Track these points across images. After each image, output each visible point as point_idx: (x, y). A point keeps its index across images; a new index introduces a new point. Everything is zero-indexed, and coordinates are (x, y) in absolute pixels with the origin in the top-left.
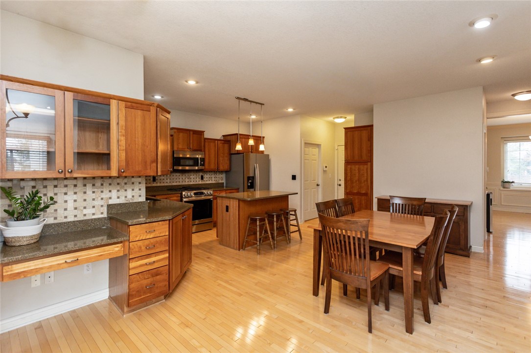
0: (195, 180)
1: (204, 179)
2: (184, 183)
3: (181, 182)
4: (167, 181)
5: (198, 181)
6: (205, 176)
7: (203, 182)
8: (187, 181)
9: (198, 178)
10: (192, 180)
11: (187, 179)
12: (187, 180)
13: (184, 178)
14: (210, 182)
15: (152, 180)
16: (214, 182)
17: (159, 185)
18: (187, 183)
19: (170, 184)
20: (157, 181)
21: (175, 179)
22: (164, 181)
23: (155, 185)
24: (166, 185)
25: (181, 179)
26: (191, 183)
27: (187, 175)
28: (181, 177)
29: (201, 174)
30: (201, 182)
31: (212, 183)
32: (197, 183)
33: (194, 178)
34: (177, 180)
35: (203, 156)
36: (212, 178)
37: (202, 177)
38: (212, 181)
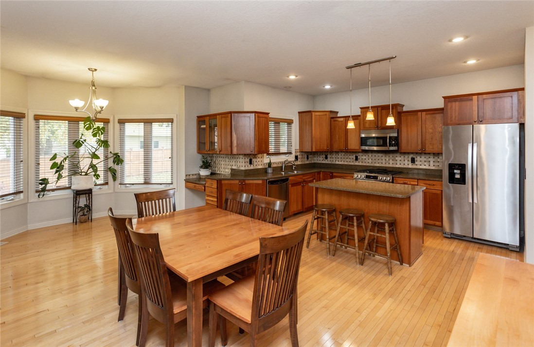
0: (402, 163)
1: (416, 163)
2: (387, 165)
3: (384, 163)
4: (368, 161)
5: (406, 164)
6: (418, 159)
7: (414, 167)
9: (406, 161)
10: (398, 162)
11: (391, 161)
12: (391, 162)
13: (387, 160)
14: (427, 167)
15: (354, 158)
17: (360, 164)
18: (391, 165)
19: (372, 165)
20: (359, 160)
21: (377, 160)
22: (366, 161)
23: (357, 163)
24: (367, 165)
25: (384, 161)
26: (397, 166)
27: (391, 155)
28: (383, 158)
29: (411, 156)
30: (410, 166)
31: (429, 168)
32: (406, 166)
33: (400, 160)
34: (379, 161)
35: (395, 135)
36: (429, 161)
37: (413, 161)
38: (429, 165)
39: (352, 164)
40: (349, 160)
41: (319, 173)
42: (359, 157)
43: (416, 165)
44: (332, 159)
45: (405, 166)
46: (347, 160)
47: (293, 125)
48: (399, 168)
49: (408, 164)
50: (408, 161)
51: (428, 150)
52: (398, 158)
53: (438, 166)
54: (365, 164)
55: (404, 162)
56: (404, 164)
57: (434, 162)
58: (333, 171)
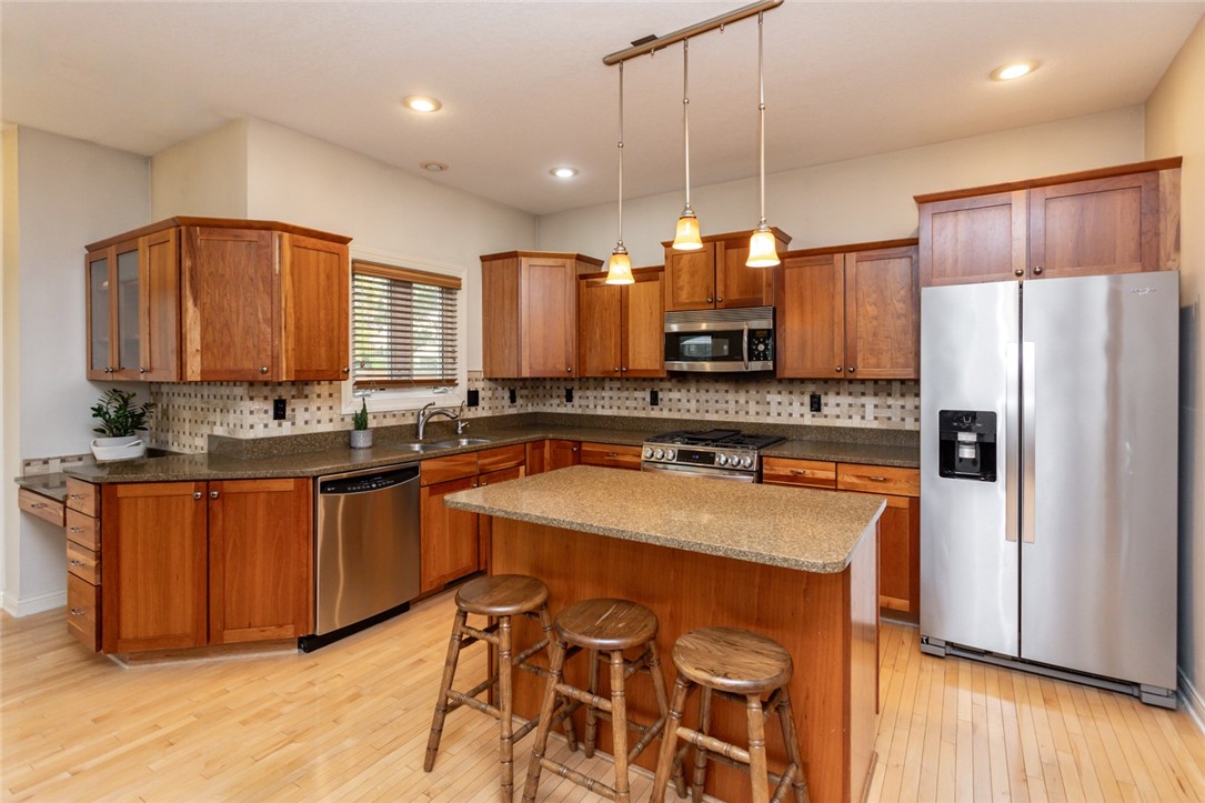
0: (785, 410)
1: (825, 410)
2: (742, 418)
3: (732, 412)
4: (688, 406)
5: (796, 415)
6: (830, 397)
7: (819, 421)
8: (752, 412)
9: (796, 404)
10: (774, 409)
11: (752, 404)
12: (753, 408)
13: (742, 401)
14: (856, 423)
15: (648, 399)
16: (871, 424)
17: (665, 414)
18: (752, 419)
19: (698, 417)
20: (660, 406)
21: (712, 403)
22: (680, 405)
23: (655, 413)
24: (684, 417)
25: (732, 403)
26: (770, 420)
27: (753, 388)
28: (731, 397)
29: (811, 388)
30: (809, 420)
31: (863, 426)
32: (795, 420)
33: (780, 403)
34: (718, 406)
35: (766, 324)
36: (863, 406)
37: (816, 405)
38: (863, 418)
39: (642, 414)
40: (634, 404)
41: (539, 444)
42: (660, 395)
43: (826, 416)
44: (584, 402)
45: (792, 421)
46: (628, 403)
47: (461, 296)
48: (776, 426)
49: (802, 415)
50: (802, 404)
51: (863, 371)
52: (773, 398)
53: (889, 419)
54: (676, 416)
55: (789, 409)
56: (791, 415)
57: (876, 406)
58: (582, 439)
